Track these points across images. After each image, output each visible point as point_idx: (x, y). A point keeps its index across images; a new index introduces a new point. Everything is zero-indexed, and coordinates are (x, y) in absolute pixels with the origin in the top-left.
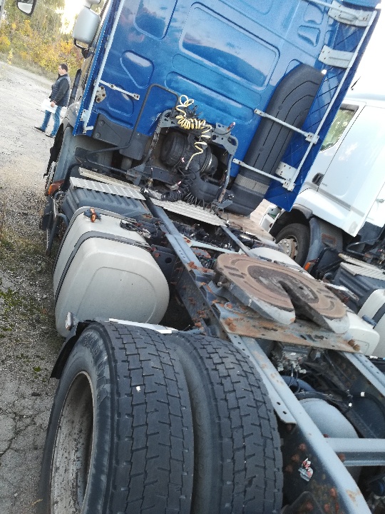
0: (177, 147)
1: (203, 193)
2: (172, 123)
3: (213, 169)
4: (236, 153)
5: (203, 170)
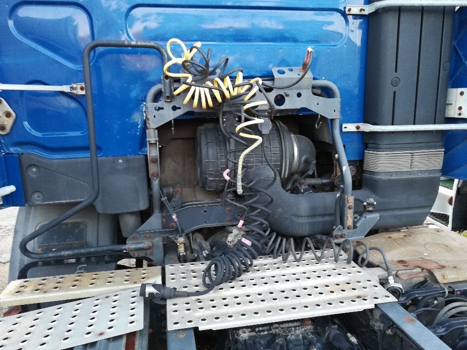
0: (211, 152)
1: (304, 220)
2: (174, 108)
3: (307, 162)
4: (343, 111)
5: (286, 172)
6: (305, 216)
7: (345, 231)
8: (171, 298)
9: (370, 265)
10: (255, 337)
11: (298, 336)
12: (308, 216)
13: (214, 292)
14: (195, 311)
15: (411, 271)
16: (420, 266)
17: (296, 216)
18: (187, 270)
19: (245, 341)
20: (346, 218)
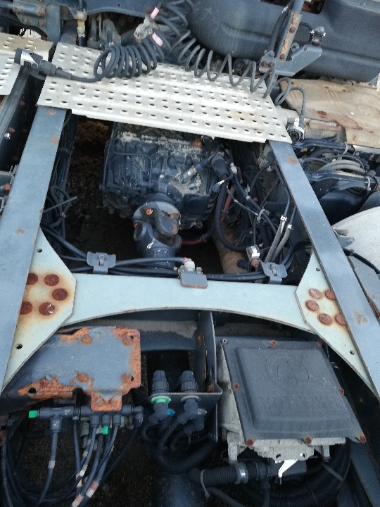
6: (237, 30)
7: (276, 61)
8: (51, 75)
9: (285, 105)
10: (138, 143)
11: (183, 154)
12: (242, 31)
13: (103, 84)
14: (74, 94)
15: (325, 123)
16: (337, 121)
17: (227, 26)
18: (82, 55)
19: (127, 143)
20: (282, 43)
